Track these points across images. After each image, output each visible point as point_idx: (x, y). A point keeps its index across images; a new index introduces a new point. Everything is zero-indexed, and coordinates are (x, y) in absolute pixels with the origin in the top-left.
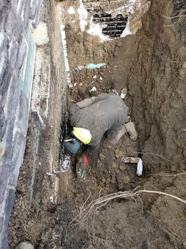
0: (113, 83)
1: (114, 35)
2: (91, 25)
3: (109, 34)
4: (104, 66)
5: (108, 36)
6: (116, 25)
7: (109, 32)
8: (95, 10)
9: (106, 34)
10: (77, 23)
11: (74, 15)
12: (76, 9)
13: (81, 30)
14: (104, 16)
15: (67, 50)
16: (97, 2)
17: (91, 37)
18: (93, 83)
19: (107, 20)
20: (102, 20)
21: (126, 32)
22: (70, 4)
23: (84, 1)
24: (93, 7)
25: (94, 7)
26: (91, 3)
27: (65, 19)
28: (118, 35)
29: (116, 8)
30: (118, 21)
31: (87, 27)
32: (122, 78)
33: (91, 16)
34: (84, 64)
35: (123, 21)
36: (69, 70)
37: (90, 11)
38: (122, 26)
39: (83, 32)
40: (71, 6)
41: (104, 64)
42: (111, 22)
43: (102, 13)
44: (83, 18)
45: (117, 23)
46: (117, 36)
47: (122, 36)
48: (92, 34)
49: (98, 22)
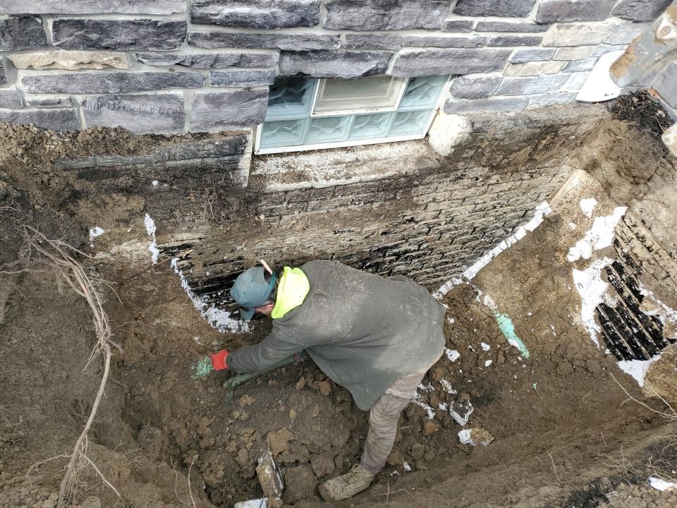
0: (490, 400)
1: (613, 344)
2: (591, 269)
3: (607, 328)
4: (523, 355)
5: (599, 327)
6: (635, 331)
7: (609, 324)
8: (627, 257)
9: (601, 320)
10: (575, 236)
11: (584, 216)
12: (597, 213)
13: (568, 256)
14: (630, 287)
15: (509, 249)
16: (645, 249)
17: (569, 288)
18: (471, 349)
19: (628, 300)
20: (621, 289)
21: (636, 369)
22: (596, 195)
23: (625, 220)
24: (629, 248)
25: (632, 249)
26: (634, 237)
27: (565, 205)
28: (619, 354)
29: (666, 302)
30: (647, 331)
31: (582, 264)
32: (516, 419)
33: (609, 256)
34: (502, 305)
35: (655, 344)
36: (470, 278)
37: (618, 246)
38: (643, 348)
39: (567, 262)
40: (596, 198)
41: (526, 354)
42: (632, 315)
43: (633, 276)
44: (592, 241)
45: (640, 331)
46: (614, 353)
47: (624, 365)
48: (577, 286)
49: (611, 281)
